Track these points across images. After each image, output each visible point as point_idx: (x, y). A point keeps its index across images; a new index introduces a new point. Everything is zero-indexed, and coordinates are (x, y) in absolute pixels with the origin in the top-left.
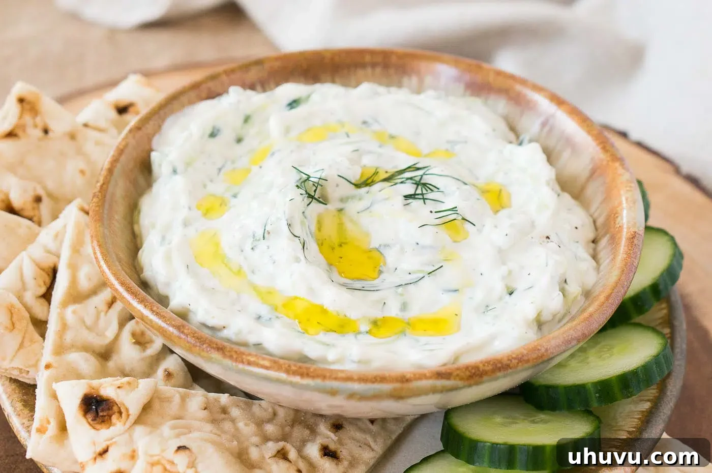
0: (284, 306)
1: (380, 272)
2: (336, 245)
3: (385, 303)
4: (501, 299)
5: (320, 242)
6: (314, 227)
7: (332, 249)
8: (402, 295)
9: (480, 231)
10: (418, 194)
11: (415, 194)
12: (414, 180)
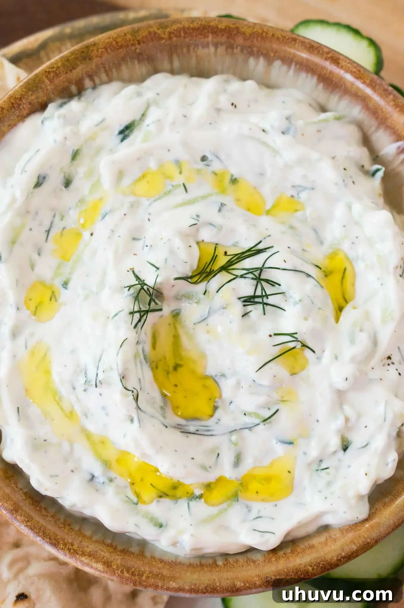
0: (118, 461)
1: (215, 408)
2: (171, 368)
3: (218, 454)
4: (335, 453)
5: (154, 365)
6: (148, 347)
7: (167, 374)
8: (235, 444)
9: (319, 358)
10: (258, 297)
11: (254, 297)
12: (254, 275)
